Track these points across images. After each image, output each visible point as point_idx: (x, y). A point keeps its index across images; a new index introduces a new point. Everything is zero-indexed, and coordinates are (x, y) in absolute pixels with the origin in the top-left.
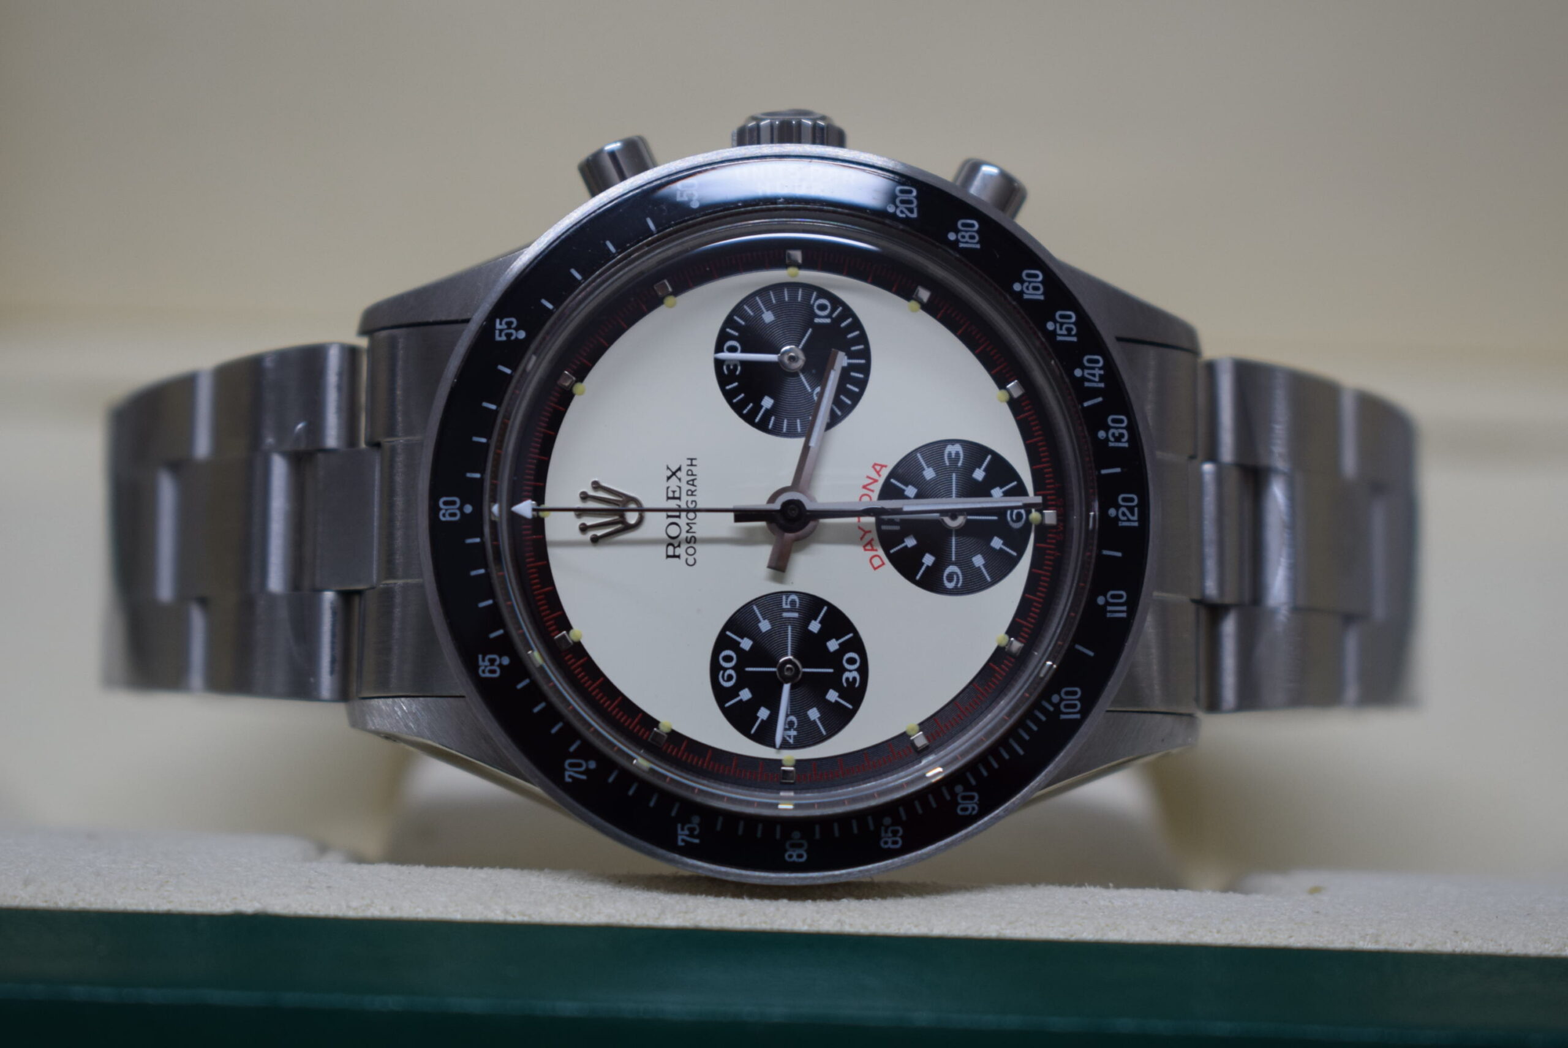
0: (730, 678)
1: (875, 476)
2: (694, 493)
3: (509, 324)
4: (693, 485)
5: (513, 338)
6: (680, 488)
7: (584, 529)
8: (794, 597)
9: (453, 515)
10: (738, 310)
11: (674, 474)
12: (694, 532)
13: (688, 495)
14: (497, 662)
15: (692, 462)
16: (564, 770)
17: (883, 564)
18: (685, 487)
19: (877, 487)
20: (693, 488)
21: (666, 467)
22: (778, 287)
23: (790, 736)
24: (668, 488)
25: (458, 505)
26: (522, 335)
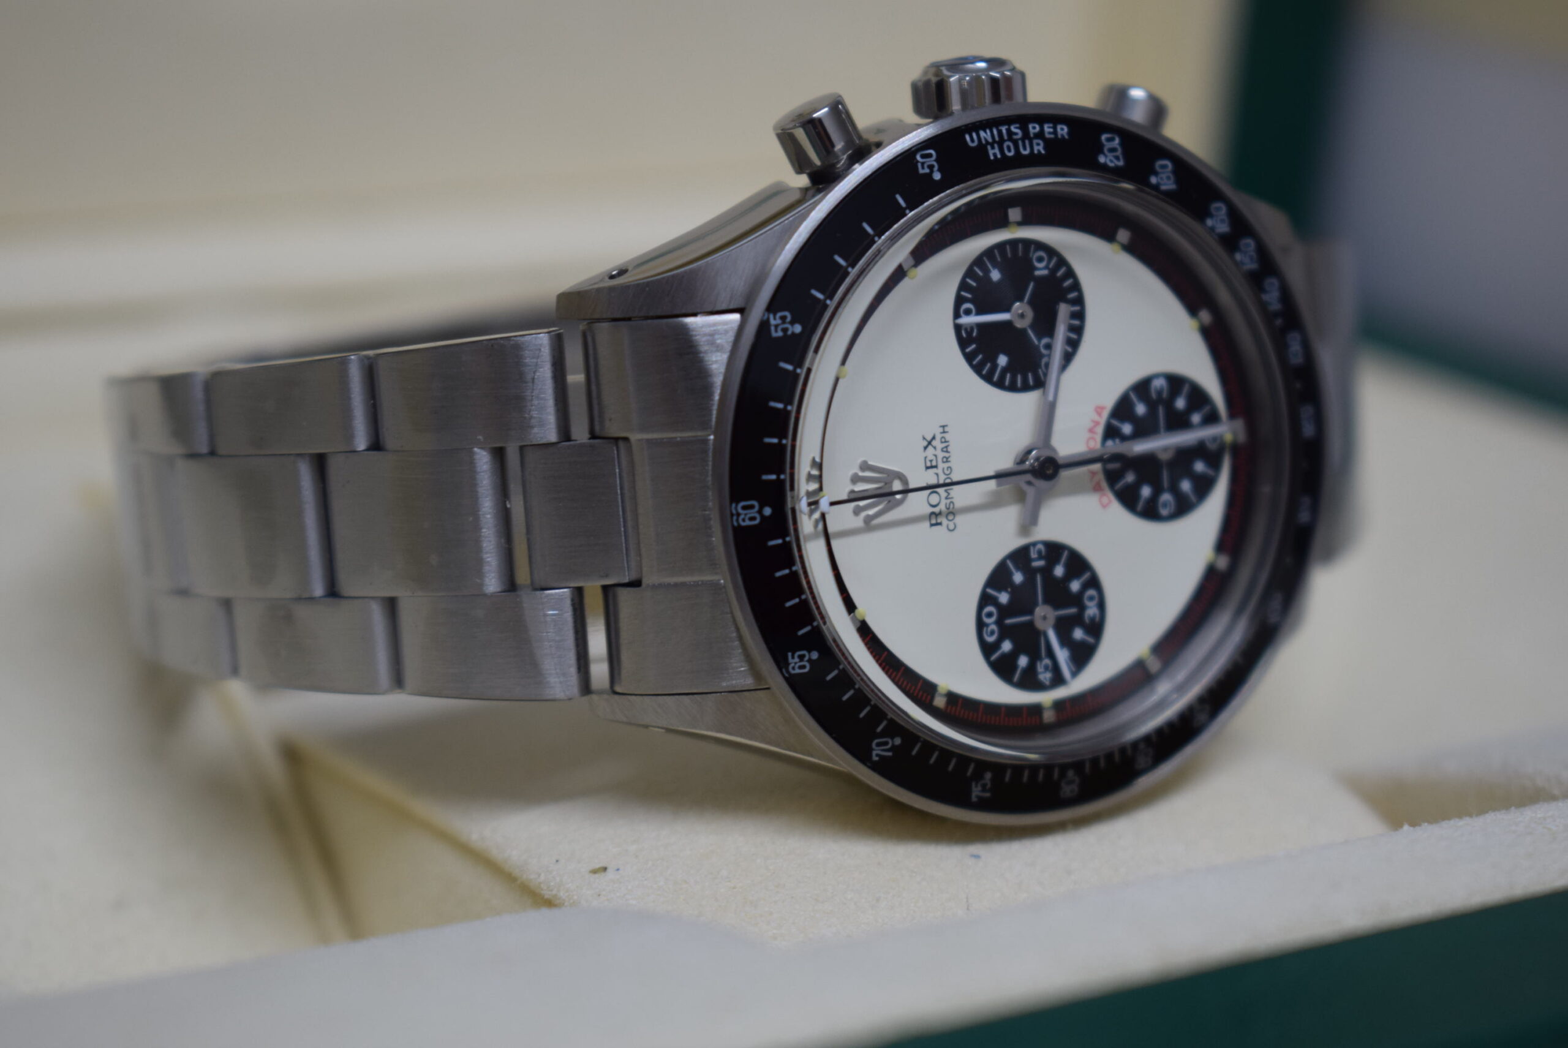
0: (992, 633)
1: (1097, 418)
2: (949, 459)
3: (783, 318)
4: (947, 452)
5: (789, 332)
6: (936, 456)
7: (857, 512)
8: (1040, 547)
9: (752, 519)
10: (969, 273)
11: (930, 443)
12: (952, 498)
13: (943, 462)
14: (807, 658)
15: (944, 430)
16: (872, 750)
17: (1110, 502)
18: (941, 455)
19: (1100, 430)
20: (947, 455)
21: (922, 438)
22: (1001, 246)
23: (1045, 678)
24: (926, 458)
25: (757, 508)
26: (798, 329)
